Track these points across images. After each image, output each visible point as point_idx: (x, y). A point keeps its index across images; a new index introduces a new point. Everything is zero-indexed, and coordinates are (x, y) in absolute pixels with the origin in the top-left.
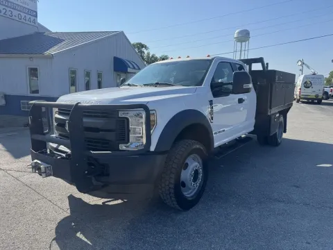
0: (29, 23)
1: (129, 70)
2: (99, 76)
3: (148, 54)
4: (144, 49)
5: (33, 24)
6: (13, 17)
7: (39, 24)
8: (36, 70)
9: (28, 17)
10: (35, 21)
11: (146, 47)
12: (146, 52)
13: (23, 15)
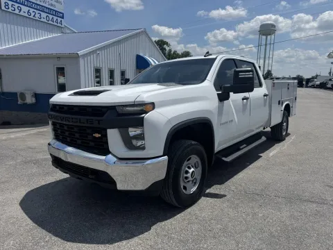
0: (56, 24)
2: (123, 73)
3: (170, 51)
4: (165, 46)
5: (60, 25)
6: (42, 20)
8: (63, 69)
9: (55, 18)
11: (167, 43)
12: (167, 49)
13: (51, 16)
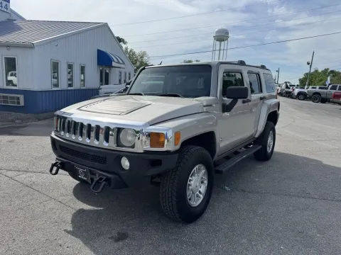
0: (1, 8)
1: (114, 64)
2: (82, 69)
5: (5, 10)
7: (11, 10)
8: (14, 60)
10: (7, 7)
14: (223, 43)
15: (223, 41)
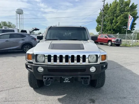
14: (21, 15)
15: (21, 14)
